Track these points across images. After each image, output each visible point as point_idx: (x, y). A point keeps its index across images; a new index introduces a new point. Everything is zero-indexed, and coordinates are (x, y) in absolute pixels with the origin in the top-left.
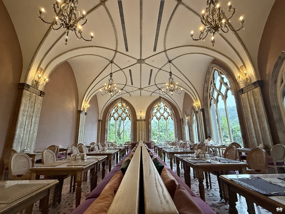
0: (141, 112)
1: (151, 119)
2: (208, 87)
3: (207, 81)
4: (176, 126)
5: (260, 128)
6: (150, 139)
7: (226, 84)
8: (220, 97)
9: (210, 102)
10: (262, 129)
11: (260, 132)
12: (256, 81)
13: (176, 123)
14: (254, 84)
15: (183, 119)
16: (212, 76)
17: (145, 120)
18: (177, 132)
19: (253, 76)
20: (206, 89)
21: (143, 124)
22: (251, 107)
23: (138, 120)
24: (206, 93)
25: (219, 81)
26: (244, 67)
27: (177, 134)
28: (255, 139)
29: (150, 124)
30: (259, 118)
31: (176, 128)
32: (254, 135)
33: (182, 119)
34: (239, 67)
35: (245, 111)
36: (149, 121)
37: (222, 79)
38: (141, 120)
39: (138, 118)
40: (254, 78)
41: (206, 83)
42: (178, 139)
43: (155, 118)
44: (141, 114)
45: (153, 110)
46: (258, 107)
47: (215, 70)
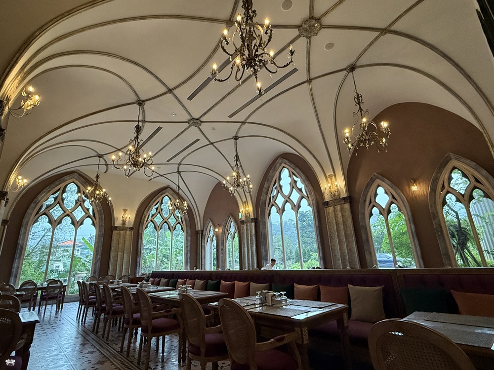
0: (125, 210)
1: (144, 227)
2: (269, 188)
3: (268, 179)
4: (189, 244)
5: (347, 249)
6: (138, 268)
7: (300, 190)
8: (288, 206)
9: (269, 209)
10: (350, 250)
11: (347, 254)
12: (345, 196)
13: (189, 238)
14: (344, 199)
15: (204, 231)
16: (277, 173)
17: (131, 229)
18: (189, 255)
19: (342, 189)
20: (266, 190)
21: (127, 237)
22: (337, 224)
23: (116, 227)
24: (265, 195)
25: (290, 184)
26: (334, 177)
27: (189, 257)
28: (340, 262)
29: (141, 238)
30: (346, 237)
31: (189, 247)
32: (339, 256)
33: (202, 231)
34: (327, 176)
35: (329, 229)
36: (140, 232)
37: (295, 182)
38: (123, 228)
39: (118, 223)
40: (343, 192)
41: (268, 181)
42: (190, 266)
43: (151, 225)
44: (125, 216)
45: (149, 209)
46: (346, 225)
47: (284, 167)
